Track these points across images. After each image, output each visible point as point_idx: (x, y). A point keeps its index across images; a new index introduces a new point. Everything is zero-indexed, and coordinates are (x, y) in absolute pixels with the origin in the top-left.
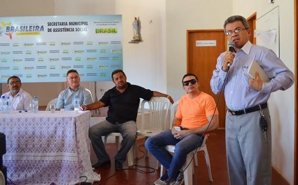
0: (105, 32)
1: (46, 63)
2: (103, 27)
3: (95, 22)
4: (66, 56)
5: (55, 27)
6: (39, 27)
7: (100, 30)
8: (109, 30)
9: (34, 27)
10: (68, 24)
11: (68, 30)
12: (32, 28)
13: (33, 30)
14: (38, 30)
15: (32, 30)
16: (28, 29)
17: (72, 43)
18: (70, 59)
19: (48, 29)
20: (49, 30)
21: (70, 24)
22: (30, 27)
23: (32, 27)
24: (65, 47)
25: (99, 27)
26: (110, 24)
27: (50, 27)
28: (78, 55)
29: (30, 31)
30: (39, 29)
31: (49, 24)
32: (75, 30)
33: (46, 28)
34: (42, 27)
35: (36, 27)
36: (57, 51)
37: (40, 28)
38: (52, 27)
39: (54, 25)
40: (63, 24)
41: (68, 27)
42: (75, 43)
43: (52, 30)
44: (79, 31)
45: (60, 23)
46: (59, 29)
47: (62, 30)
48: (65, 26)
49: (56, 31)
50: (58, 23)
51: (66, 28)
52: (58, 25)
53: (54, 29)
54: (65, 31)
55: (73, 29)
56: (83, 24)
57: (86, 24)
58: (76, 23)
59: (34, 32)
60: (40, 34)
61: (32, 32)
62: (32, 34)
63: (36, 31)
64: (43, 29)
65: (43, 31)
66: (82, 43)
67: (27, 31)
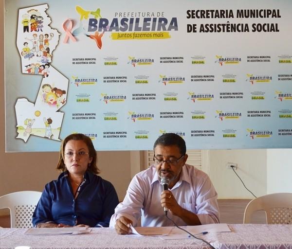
1: (183, 104)
5: (205, 21)
6: (166, 21)
9: (155, 20)
10: (235, 14)
11: (234, 28)
12: (151, 22)
13: (153, 29)
14: (164, 29)
15: (151, 27)
16: (141, 24)
18: (239, 95)
19: (188, 25)
20: (191, 29)
21: (240, 14)
22: (146, 20)
23: (149, 20)
24: (228, 68)
27: (192, 21)
28: (257, 86)
29: (145, 29)
30: (167, 26)
31: (191, 14)
32: (251, 28)
33: (183, 22)
34: (174, 20)
35: (161, 20)
36: (210, 78)
37: (169, 22)
38: (198, 22)
39: (202, 16)
40: (222, 16)
41: (235, 21)
42: (252, 59)
43: (198, 28)
44: (259, 31)
45: (217, 11)
46: (213, 27)
47: (221, 27)
48: (228, 19)
49: (205, 29)
50: (210, 13)
51: (230, 23)
52: (210, 15)
53: (202, 25)
54: (228, 31)
55: (247, 25)
56: (270, 16)
57: (276, 14)
58: (253, 14)
59: (156, 31)
60: (168, 37)
61: (150, 31)
62: (149, 36)
63: (159, 29)
64: (176, 25)
65: (176, 29)
66: (266, 59)
67: (139, 29)
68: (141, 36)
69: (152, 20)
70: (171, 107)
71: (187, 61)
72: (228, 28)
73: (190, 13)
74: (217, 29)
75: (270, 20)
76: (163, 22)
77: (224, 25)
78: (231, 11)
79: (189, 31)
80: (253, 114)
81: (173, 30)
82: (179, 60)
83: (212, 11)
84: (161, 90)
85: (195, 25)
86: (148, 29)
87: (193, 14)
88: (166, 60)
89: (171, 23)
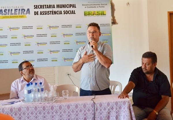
0: (93, 15)
2: (92, 10)
3: (83, 5)
4: (54, 39)
5: (42, 10)
6: (24, 10)
7: (89, 12)
8: (97, 12)
9: (19, 10)
10: (56, 6)
11: (55, 13)
12: (18, 11)
13: (19, 14)
14: (24, 14)
15: (18, 13)
17: (60, 26)
18: (58, 43)
19: (35, 12)
20: (36, 13)
21: (58, 6)
22: (15, 10)
23: (17, 10)
25: (88, 10)
26: (98, 6)
27: (36, 10)
28: (67, 38)
29: (15, 14)
30: (25, 13)
31: (36, 7)
32: (63, 13)
33: (32, 10)
34: (28, 10)
35: (22, 10)
36: (45, 35)
37: (26, 10)
38: (39, 10)
39: (41, 7)
40: (50, 7)
41: (56, 9)
42: (64, 26)
43: (39, 13)
44: (67, 14)
45: (48, 5)
46: (46, 12)
47: (50, 12)
48: (53, 9)
49: (42, 13)
50: (44, 6)
51: (54, 11)
52: (44, 7)
53: (41, 12)
54: (53, 14)
55: (61, 11)
56: (71, 7)
57: (74, 6)
58: (64, 6)
59: (20, 15)
61: (18, 15)
62: (17, 17)
63: (21, 14)
64: (29, 12)
65: (29, 14)
66: (70, 26)
67: (12, 14)
68: (13, 17)
69: (18, 10)
70: (28, 49)
71: (35, 28)
72: (53, 13)
73: (36, 6)
74: (48, 13)
75: (72, 9)
76: (23, 11)
77: (51, 12)
78: (54, 5)
79: (35, 15)
80: (65, 51)
81: (28, 14)
82: (31, 27)
83: (45, 5)
84: (23, 41)
85: (38, 12)
86: (17, 14)
87: (37, 7)
88: (25, 28)
89: (27, 11)
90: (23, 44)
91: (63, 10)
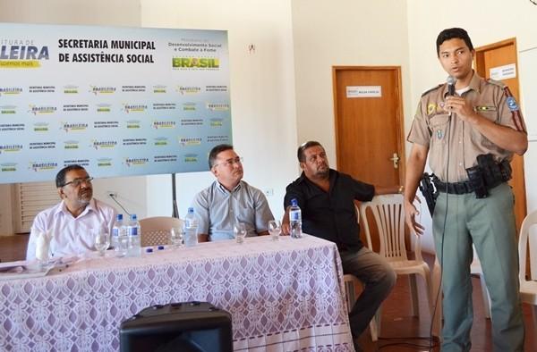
0: (192, 66)
2: (189, 56)
3: (170, 44)
4: (104, 117)
5: (78, 51)
6: (36, 50)
7: (183, 60)
8: (201, 61)
9: (23, 48)
10: (109, 44)
11: (109, 58)
12: (19, 50)
13: (22, 57)
14: (34, 58)
15: (19, 55)
16: (8, 52)
17: (119, 89)
18: (114, 124)
19: (60, 55)
20: (63, 58)
21: (115, 44)
22: (13, 48)
23: (17, 48)
24: (103, 98)
25: (181, 55)
26: (203, 48)
27: (64, 51)
28: (133, 115)
29: (12, 57)
30: (37, 55)
31: (63, 44)
32: (126, 59)
33: (55, 51)
34: (45, 49)
35: (30, 48)
36: (84, 108)
37: (39, 51)
38: (71, 51)
39: (75, 45)
40: (96, 45)
41: (109, 51)
42: (127, 89)
43: (71, 58)
44: (134, 62)
45: (91, 41)
46: (87, 57)
47: (95, 57)
48: (102, 50)
49: (79, 59)
50: (84, 43)
51: (105, 53)
52: (84, 45)
53: (75, 55)
54: (102, 61)
55: (121, 56)
56: (145, 48)
57: (150, 46)
58: (127, 45)
59: (25, 59)
60: (38, 65)
61: (19, 59)
62: (17, 64)
63: (28, 58)
64: (47, 54)
65: (47, 58)
66: (141, 88)
67: (6, 57)
68: (8, 64)
69: (20, 48)
70: (42, 137)
71: (59, 90)
72: (102, 58)
73: (63, 42)
74: (91, 59)
75: (145, 52)
76: (32, 51)
77: (98, 55)
78: (105, 42)
79: (60, 61)
80: (128, 142)
81: (44, 59)
82: (50, 89)
83: (86, 41)
84: (30, 120)
85: (67, 55)
86: (16, 58)
87: (65, 44)
88: (35, 89)
89: (42, 52)
90: (29, 128)
91: (125, 52)
